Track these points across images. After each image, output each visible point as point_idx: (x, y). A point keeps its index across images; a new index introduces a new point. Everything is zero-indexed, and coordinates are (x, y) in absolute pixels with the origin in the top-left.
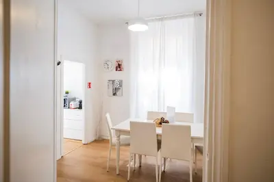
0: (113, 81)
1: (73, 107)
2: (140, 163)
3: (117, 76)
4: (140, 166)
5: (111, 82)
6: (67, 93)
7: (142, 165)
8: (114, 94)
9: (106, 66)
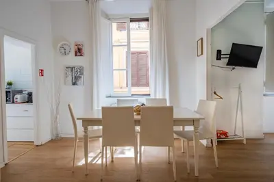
0: (72, 68)
1: (19, 101)
2: (112, 158)
3: (77, 61)
4: (112, 161)
5: (70, 69)
6: (10, 84)
7: (114, 160)
8: (74, 84)
9: (63, 51)
